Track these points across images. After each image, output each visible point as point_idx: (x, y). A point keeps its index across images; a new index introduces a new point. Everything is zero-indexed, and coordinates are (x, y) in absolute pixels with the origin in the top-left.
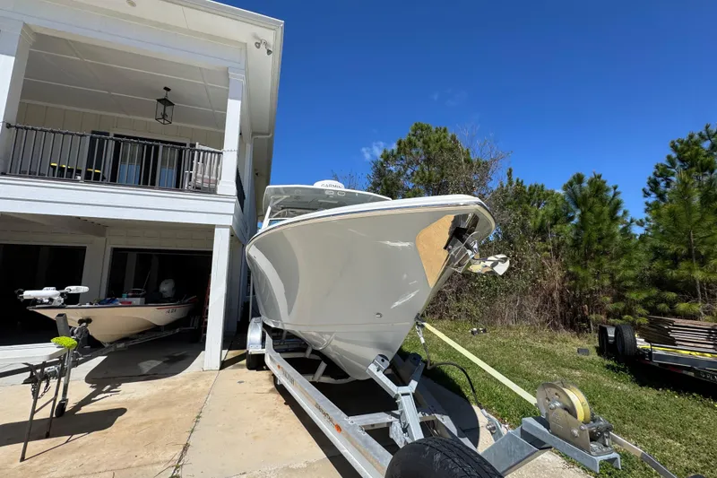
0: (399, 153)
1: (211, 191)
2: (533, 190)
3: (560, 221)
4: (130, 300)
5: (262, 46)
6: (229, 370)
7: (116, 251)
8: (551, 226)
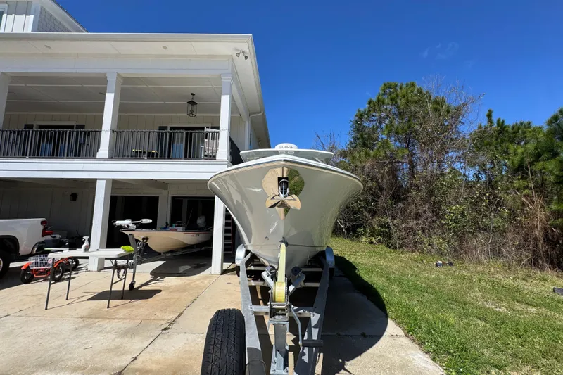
0: (370, 111)
1: (214, 157)
2: (516, 129)
3: (543, 158)
4: (177, 228)
5: (241, 55)
6: (226, 276)
7: (174, 198)
8: (531, 164)
